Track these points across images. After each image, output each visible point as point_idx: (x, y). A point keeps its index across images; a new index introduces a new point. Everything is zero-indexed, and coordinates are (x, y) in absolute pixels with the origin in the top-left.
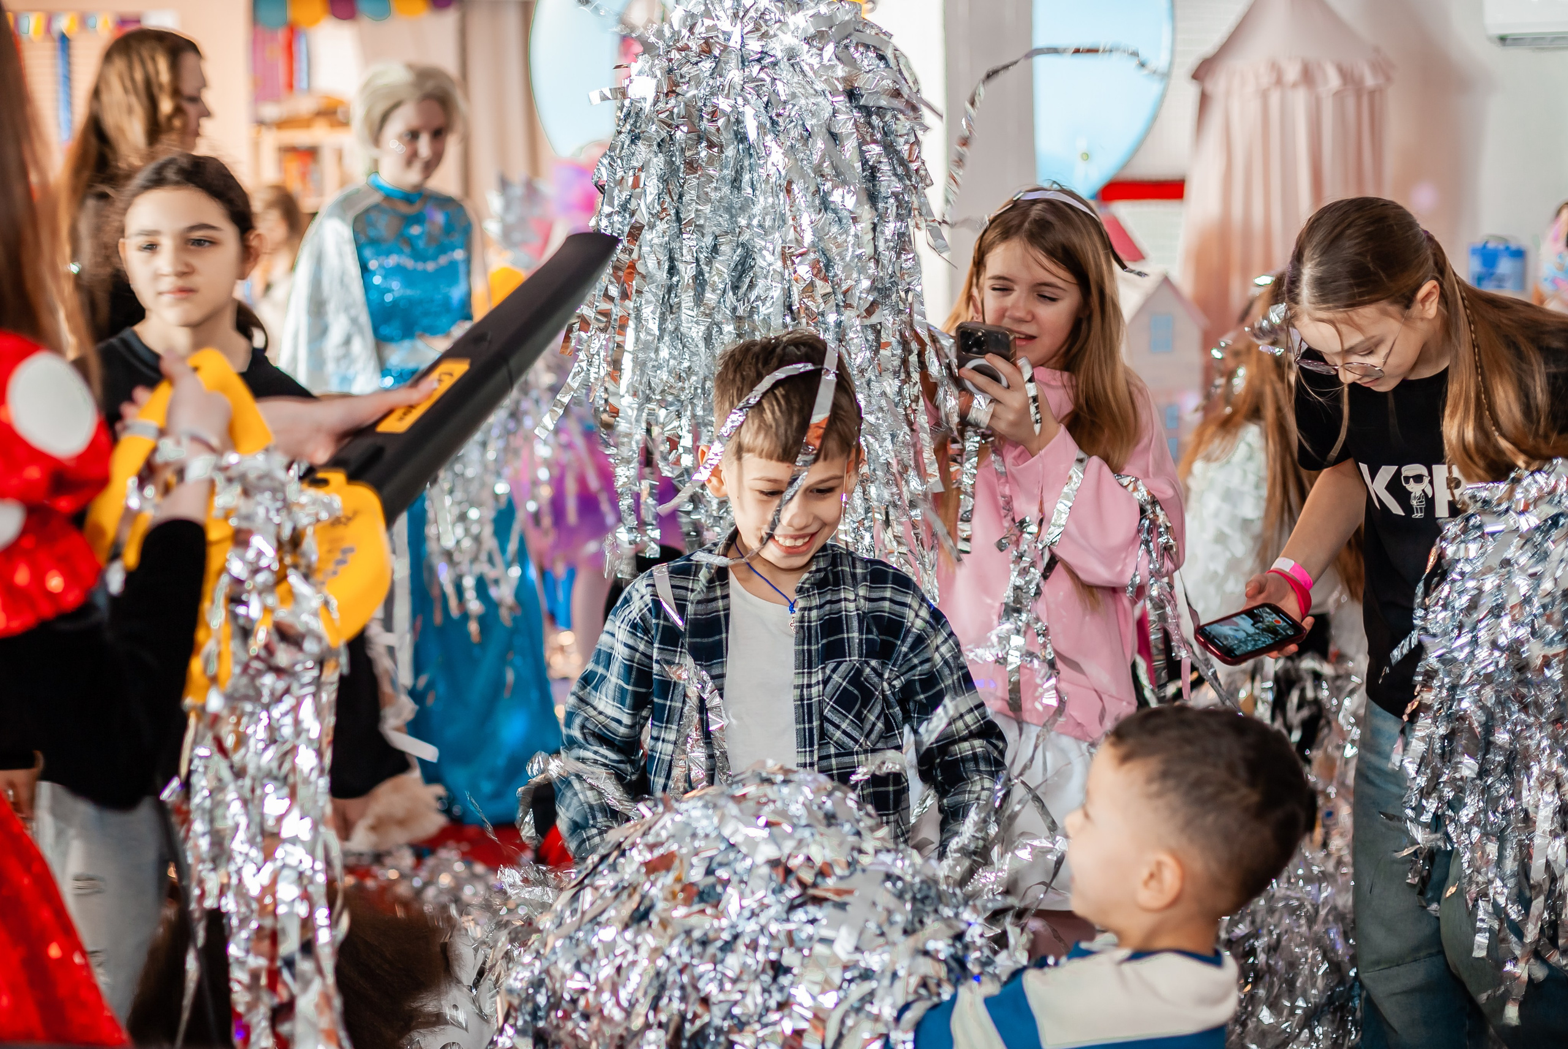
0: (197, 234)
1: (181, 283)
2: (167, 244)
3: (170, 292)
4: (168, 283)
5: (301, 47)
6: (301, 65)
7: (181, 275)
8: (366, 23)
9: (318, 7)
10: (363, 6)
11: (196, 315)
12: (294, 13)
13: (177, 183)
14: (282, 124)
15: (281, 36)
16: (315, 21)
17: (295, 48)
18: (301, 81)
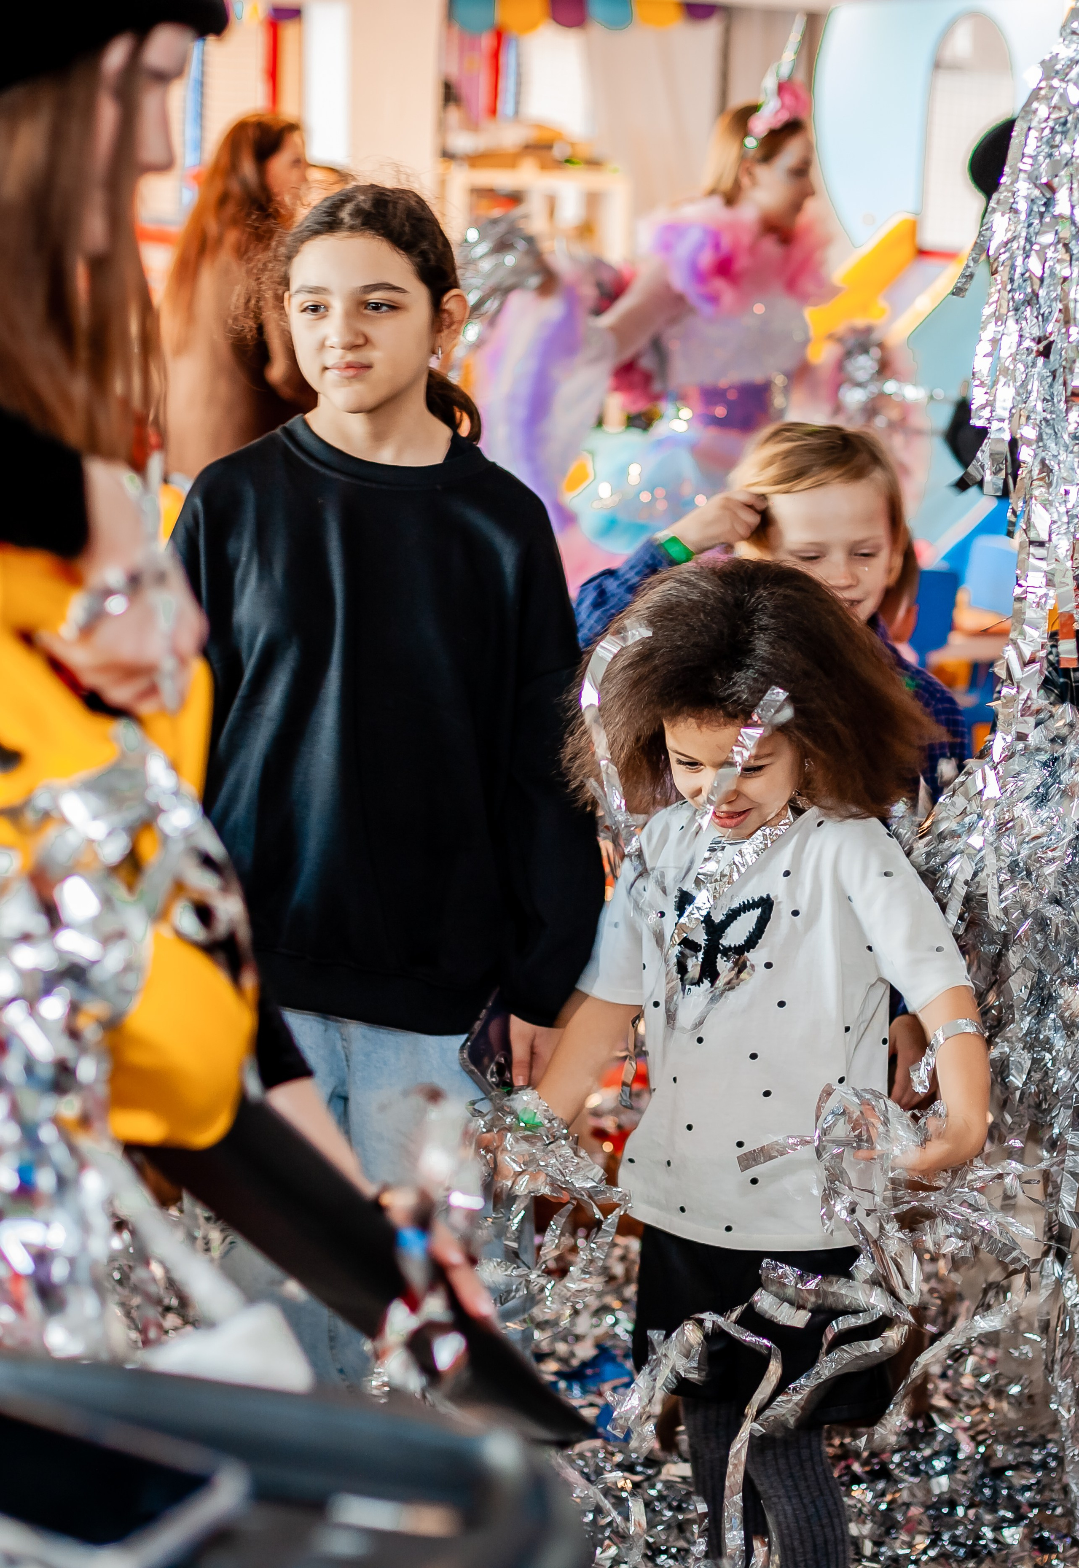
0: (376, 297)
1: (350, 357)
2: (338, 306)
3: (338, 368)
4: (334, 356)
5: (509, 59)
6: (508, 84)
7: (352, 347)
8: (596, 31)
9: (537, 6)
10: (596, 9)
11: (371, 399)
12: (502, 15)
13: (352, 228)
14: (476, 160)
15: (486, 42)
16: (531, 26)
17: (502, 60)
18: (506, 105)
